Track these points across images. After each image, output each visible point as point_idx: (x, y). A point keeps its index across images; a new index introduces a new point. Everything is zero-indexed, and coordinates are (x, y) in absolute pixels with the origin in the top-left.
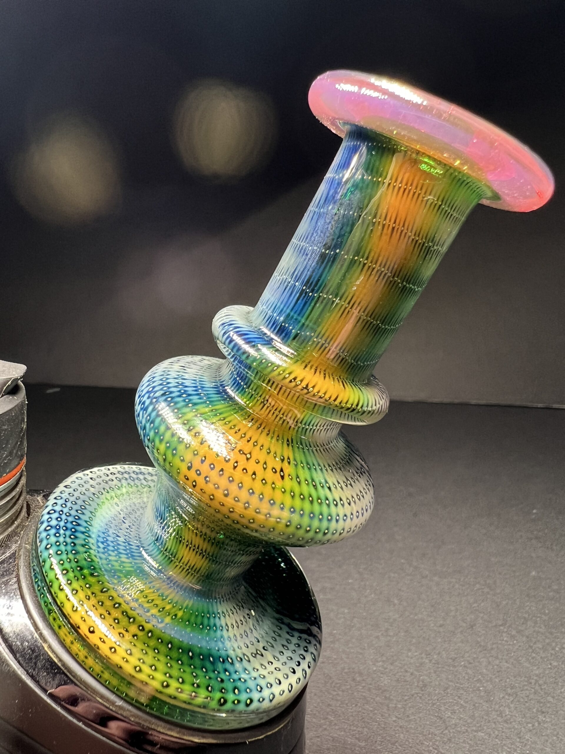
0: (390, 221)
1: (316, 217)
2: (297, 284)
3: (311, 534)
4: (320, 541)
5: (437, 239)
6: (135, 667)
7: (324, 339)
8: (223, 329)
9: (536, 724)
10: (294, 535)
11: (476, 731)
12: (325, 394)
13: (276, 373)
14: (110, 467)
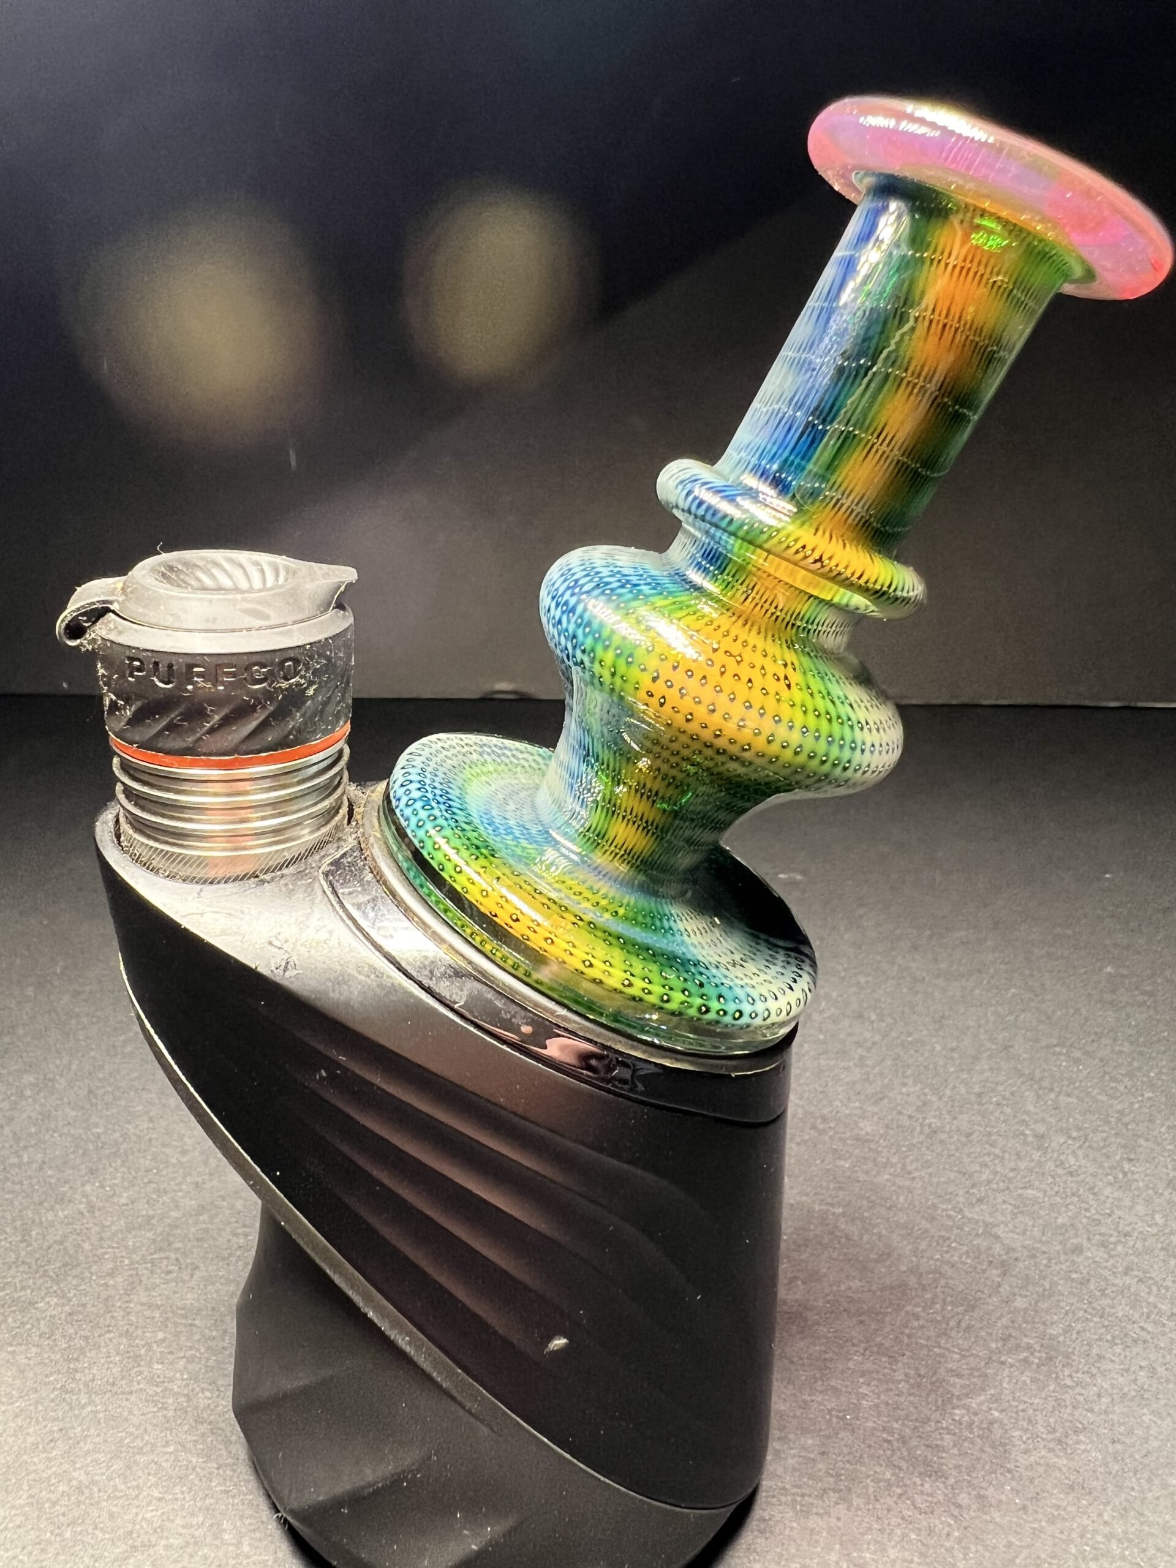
0: (940, 315)
1: (824, 315)
2: (798, 414)
3: (827, 767)
4: (836, 780)
5: (1004, 342)
6: (584, 962)
7: (840, 491)
8: (683, 489)
9: (1121, 1176)
10: (803, 767)
11: (1024, 1188)
12: (846, 568)
13: (775, 541)
14: (463, 736)
